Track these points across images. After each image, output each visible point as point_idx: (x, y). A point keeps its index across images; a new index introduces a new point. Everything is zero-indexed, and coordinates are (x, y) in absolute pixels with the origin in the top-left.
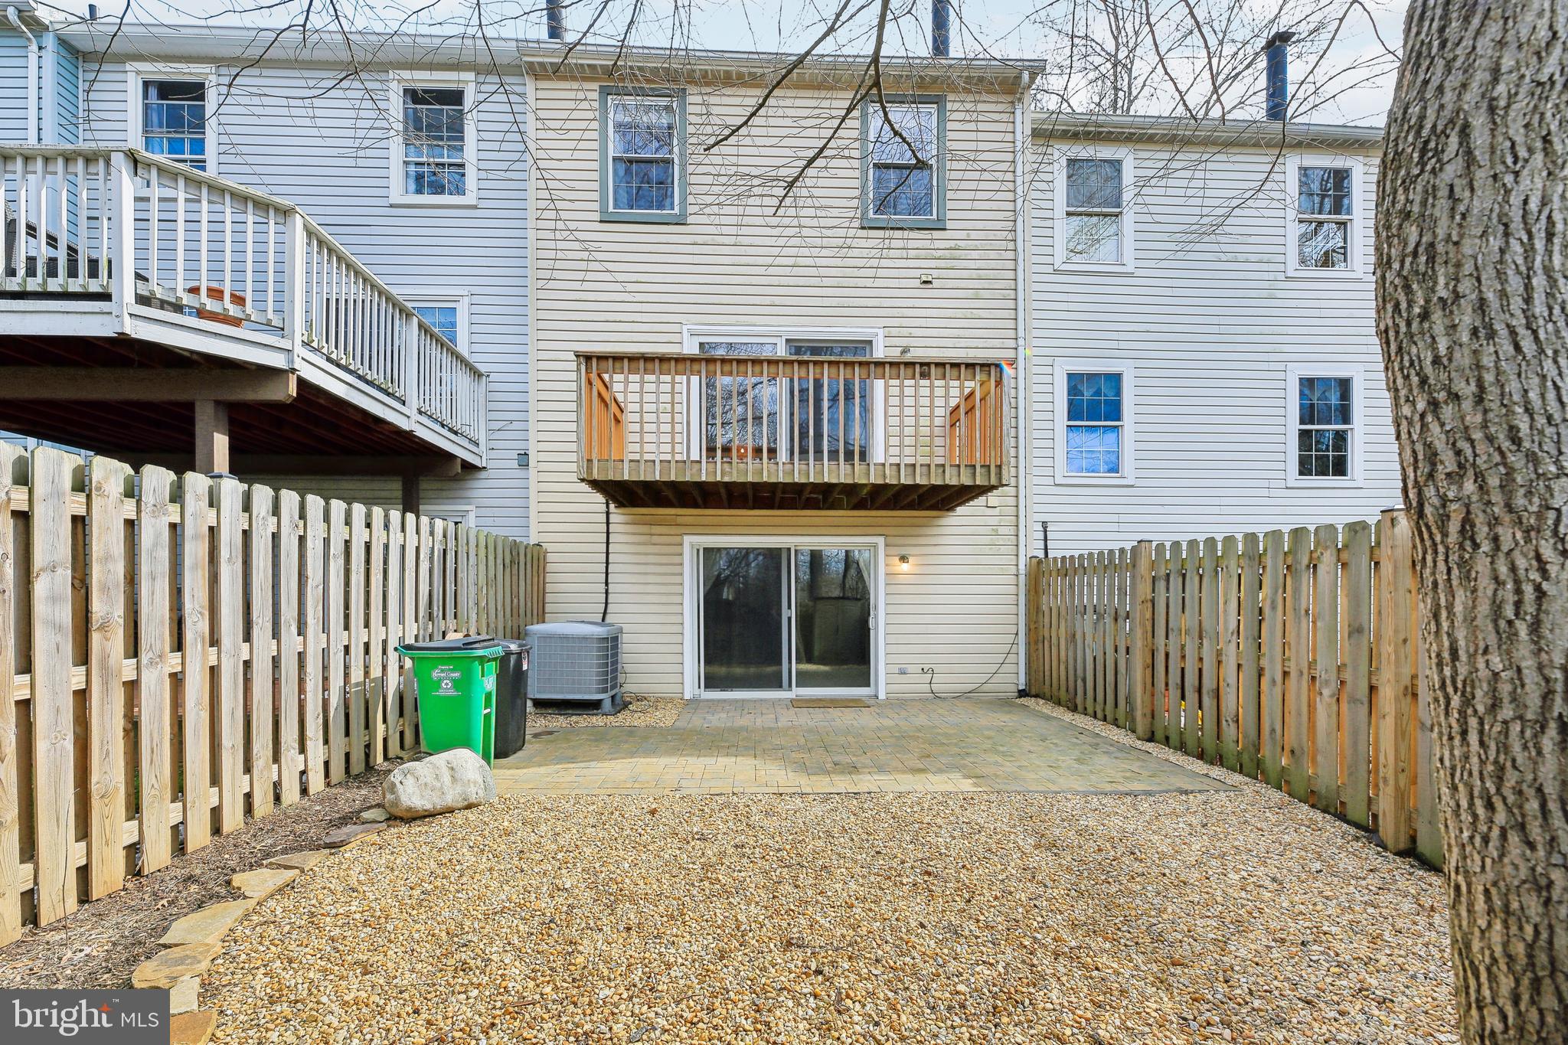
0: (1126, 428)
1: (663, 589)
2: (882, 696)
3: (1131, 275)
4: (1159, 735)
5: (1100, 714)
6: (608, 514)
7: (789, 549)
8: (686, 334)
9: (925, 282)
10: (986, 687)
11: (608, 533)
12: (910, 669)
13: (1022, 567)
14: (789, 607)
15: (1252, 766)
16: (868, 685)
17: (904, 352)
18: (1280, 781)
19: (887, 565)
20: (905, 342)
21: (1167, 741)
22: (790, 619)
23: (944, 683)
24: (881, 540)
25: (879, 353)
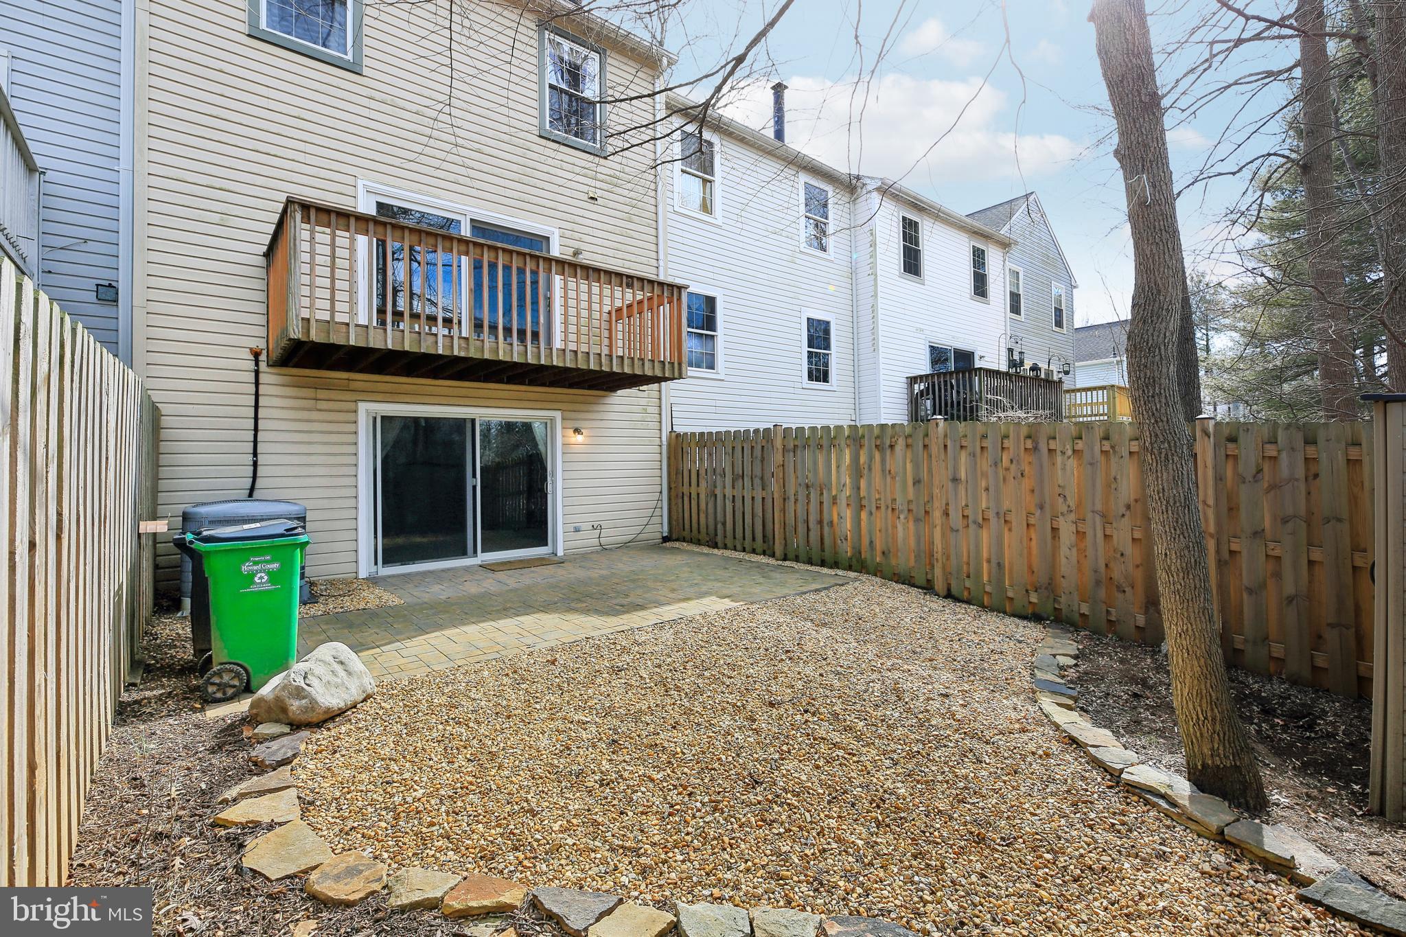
0: (719, 338)
1: (332, 460)
2: (560, 553)
3: (719, 227)
4: (791, 555)
5: (739, 547)
6: (257, 373)
7: (473, 421)
8: (361, 191)
9: (592, 198)
10: (641, 536)
11: (257, 395)
12: (584, 526)
13: (664, 439)
14: (474, 476)
15: (859, 565)
16: (546, 545)
17: (576, 253)
18: (877, 571)
19: (563, 436)
20: (577, 245)
21: (797, 559)
22: (474, 488)
23: (612, 536)
24: (558, 415)
25: (555, 251)
